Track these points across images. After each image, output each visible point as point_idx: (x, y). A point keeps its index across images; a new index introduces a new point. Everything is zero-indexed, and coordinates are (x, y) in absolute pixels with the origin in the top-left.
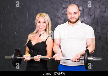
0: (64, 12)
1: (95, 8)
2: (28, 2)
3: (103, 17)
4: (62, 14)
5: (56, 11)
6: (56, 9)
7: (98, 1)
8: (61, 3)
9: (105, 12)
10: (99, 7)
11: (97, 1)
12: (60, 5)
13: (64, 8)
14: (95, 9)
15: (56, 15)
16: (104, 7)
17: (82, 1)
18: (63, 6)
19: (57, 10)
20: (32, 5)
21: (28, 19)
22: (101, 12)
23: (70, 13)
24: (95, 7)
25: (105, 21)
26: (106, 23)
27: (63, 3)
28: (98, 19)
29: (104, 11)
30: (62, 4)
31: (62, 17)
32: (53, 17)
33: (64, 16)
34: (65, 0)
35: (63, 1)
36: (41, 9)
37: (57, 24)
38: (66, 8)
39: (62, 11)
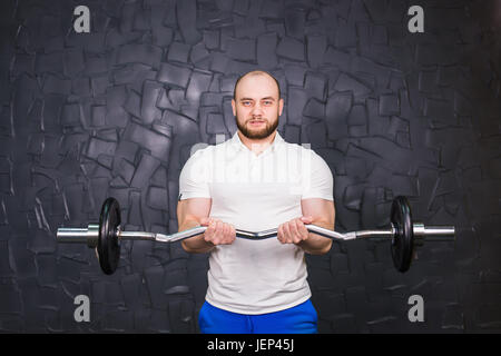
0: (171, 102)
1: (288, 85)
2: (12, 64)
3: (320, 121)
4: (163, 110)
5: (136, 99)
6: (137, 93)
7: (299, 61)
8: (154, 69)
9: (325, 103)
10: (301, 83)
11: (295, 61)
12: (153, 77)
13: (168, 88)
14: (288, 89)
15: (138, 115)
16: (320, 84)
17: (236, 60)
18: (165, 79)
19: (141, 96)
20: (30, 77)
21: (13, 134)
22: (309, 101)
23: (247, 101)
24: (287, 81)
25: (327, 134)
26: (331, 144)
27: (161, 66)
28: (300, 127)
29: (321, 98)
30: (158, 72)
31: (160, 122)
32: (124, 123)
33: (170, 119)
34: (169, 58)
35: (165, 59)
36: (72, 93)
37: (141, 151)
38: (179, 88)
39: (159, 99)
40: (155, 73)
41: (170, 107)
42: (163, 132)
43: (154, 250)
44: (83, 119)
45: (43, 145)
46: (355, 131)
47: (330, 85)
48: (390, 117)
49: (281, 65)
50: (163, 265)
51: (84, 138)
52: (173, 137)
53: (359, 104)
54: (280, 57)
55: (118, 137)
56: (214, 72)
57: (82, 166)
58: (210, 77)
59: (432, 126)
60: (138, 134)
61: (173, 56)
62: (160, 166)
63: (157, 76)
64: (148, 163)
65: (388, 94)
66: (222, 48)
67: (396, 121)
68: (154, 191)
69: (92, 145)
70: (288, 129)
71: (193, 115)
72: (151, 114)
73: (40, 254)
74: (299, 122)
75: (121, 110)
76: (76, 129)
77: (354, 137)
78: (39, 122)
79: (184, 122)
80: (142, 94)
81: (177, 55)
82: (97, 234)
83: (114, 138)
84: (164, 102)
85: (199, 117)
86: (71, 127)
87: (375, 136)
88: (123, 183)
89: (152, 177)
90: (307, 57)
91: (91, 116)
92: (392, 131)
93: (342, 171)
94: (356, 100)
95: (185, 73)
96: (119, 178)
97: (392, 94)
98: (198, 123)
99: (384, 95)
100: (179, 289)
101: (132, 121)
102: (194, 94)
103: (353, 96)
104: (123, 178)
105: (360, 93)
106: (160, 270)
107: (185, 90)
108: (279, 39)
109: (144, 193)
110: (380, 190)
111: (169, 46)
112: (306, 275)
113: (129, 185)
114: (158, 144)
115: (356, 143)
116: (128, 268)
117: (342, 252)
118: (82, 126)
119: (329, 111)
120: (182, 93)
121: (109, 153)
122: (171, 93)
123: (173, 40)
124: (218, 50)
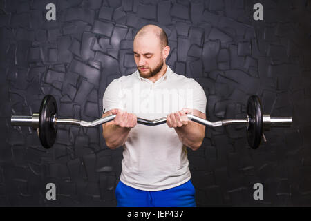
0: (100, 46)
1: (178, 36)
3: (198, 59)
4: (95, 52)
5: (77, 44)
6: (78, 40)
7: (185, 20)
8: (89, 25)
9: (203, 48)
10: (186, 34)
11: (183, 19)
12: (89, 30)
13: (99, 37)
14: (177, 38)
15: (79, 55)
16: (199, 35)
17: (143, 18)
18: (97, 31)
19: (81, 42)
20: (8, 29)
22: (191, 46)
24: (177, 34)
25: (203, 68)
26: (206, 75)
27: (94, 23)
28: (185, 63)
29: (199, 44)
30: (92, 27)
32: (70, 60)
33: (100, 58)
34: (100, 17)
35: (96, 18)
36: (35, 40)
37: (80, 79)
38: (106, 37)
39: (93, 44)
40: (90, 27)
41: (100, 49)
42: (96, 66)
43: (89, 144)
44: (42, 57)
45: (16, 74)
46: (221, 66)
47: (206, 36)
48: (245, 57)
49: (174, 23)
50: (96, 153)
51: (44, 70)
52: (101, 70)
53: (224, 48)
54: (173, 17)
55: (66, 70)
56: (129, 27)
57: (42, 88)
58: (126, 30)
59: (273, 63)
60: (79, 67)
61: (102, 15)
62: (94, 88)
63: (92, 29)
64: (86, 86)
65: (244, 42)
66: (135, 11)
67: (249, 59)
68: (89, 105)
69: (49, 75)
70: (178, 65)
71: (115, 55)
72: (87, 54)
73: (14, 145)
74: (185, 60)
75: (68, 52)
76: (38, 64)
77: (220, 70)
78: (14, 59)
79: (109, 60)
80: (81, 41)
81: (105, 15)
82: (37, 120)
83: (63, 69)
84: (96, 47)
85: (119, 56)
86: (35, 63)
87: (235, 69)
88: (69, 100)
89: (88, 95)
90: (190, 17)
91: (48, 55)
92: (246, 66)
93: (213, 92)
94: (222, 46)
95: (110, 27)
96: (66, 96)
97: (246, 42)
98: (118, 60)
99: (241, 42)
100: (106, 168)
101: (75, 59)
102: (116, 41)
103: (220, 43)
104: (69, 96)
105: (225, 41)
106: (93, 156)
107: (110, 38)
108: (172, 5)
109: (83, 106)
110: (238, 105)
111: (99, 9)
112: (188, 163)
113: (73, 101)
114: (92, 74)
115: (222, 74)
116: (72, 155)
117: (212, 145)
118: (42, 62)
119: (205, 52)
120: (108, 40)
121: (60, 79)
122: (101, 40)
123: (102, 5)
124: (132, 11)
